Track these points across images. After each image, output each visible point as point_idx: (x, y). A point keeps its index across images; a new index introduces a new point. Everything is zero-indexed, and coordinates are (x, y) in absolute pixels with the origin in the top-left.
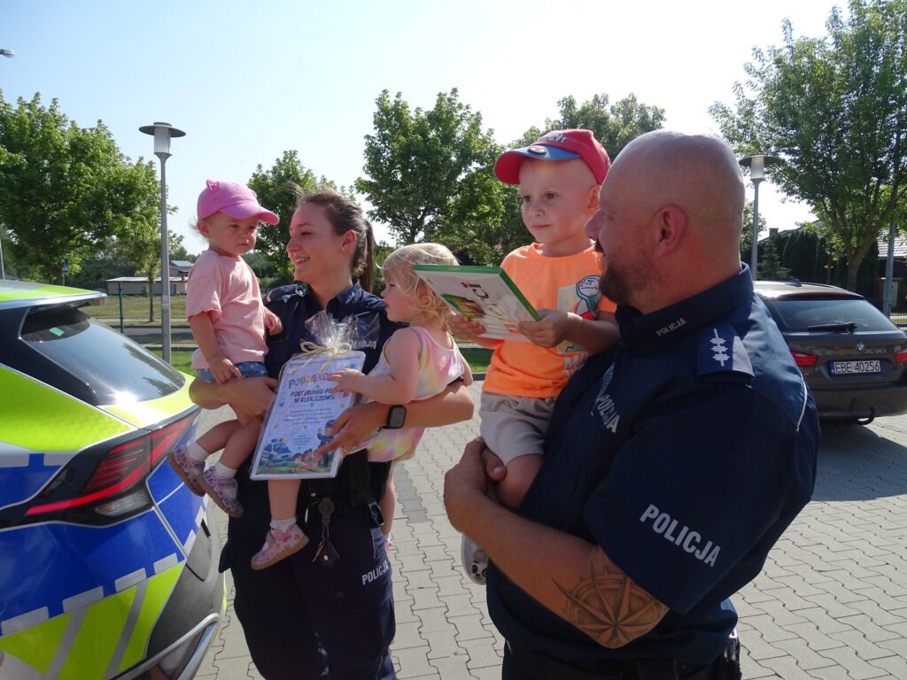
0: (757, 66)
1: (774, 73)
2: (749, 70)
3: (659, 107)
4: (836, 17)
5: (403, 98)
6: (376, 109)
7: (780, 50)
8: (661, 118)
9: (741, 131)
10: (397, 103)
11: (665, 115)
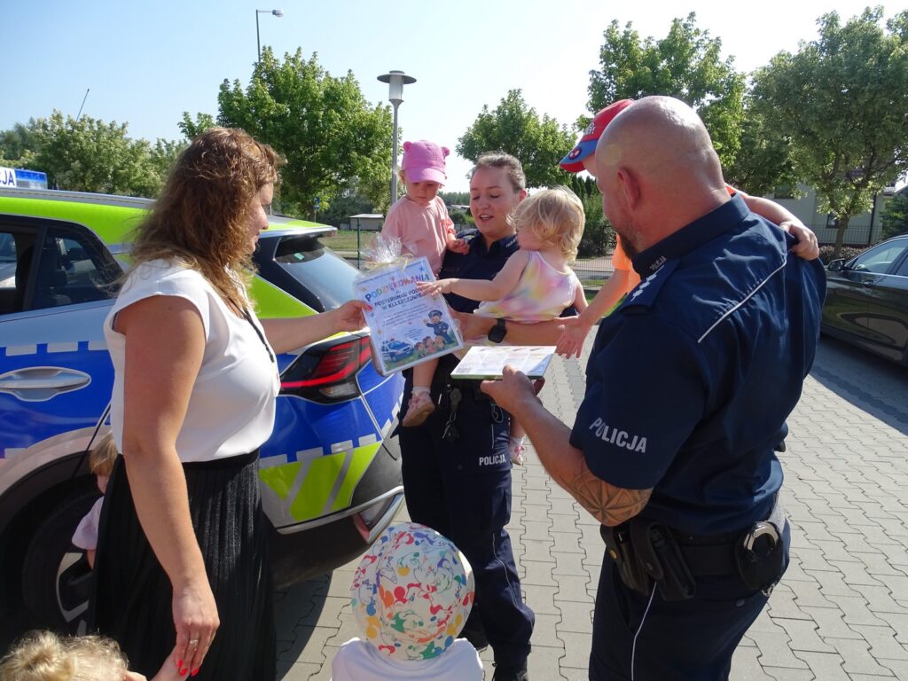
6: (604, 42)
10: (627, 34)
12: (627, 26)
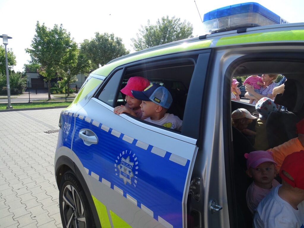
0: (142, 30)
1: (145, 32)
2: (140, 30)
3: (121, 38)
4: (159, 21)
5: (45, 25)
6: (36, 27)
7: (147, 27)
8: (122, 41)
9: (139, 46)
10: (43, 26)
11: (122, 40)
12: (43, 24)
